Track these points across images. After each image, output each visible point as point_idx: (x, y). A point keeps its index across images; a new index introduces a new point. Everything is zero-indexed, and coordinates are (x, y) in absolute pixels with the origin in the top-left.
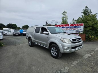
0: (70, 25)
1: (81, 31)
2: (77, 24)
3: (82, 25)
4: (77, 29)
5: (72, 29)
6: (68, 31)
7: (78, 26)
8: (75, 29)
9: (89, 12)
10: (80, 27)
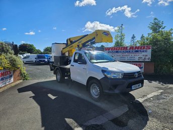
0: (128, 48)
1: (147, 57)
2: (141, 47)
3: (149, 48)
4: (140, 55)
5: (133, 55)
6: (126, 58)
7: (142, 50)
8: (137, 54)
10: (146, 51)
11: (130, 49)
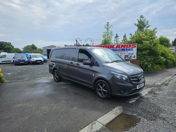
0: (115, 47)
1: (133, 56)
2: (127, 45)
3: (135, 47)
4: (127, 53)
5: (119, 53)
7: (128, 49)
8: (123, 52)
9: (145, 26)
10: (132, 50)
11: (117, 47)
